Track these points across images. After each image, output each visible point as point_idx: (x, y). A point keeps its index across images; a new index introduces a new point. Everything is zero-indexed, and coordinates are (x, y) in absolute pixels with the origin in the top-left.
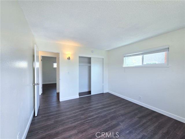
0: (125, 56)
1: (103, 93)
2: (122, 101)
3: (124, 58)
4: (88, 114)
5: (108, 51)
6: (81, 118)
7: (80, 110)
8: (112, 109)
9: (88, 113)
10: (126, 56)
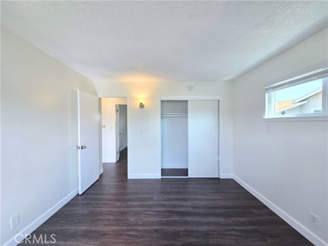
0: (267, 89)
1: (218, 179)
2: (254, 211)
3: (267, 95)
4: (145, 217)
5: (232, 81)
6: (128, 220)
7: (141, 203)
8: (208, 224)
9: (148, 215)
10: (270, 89)
